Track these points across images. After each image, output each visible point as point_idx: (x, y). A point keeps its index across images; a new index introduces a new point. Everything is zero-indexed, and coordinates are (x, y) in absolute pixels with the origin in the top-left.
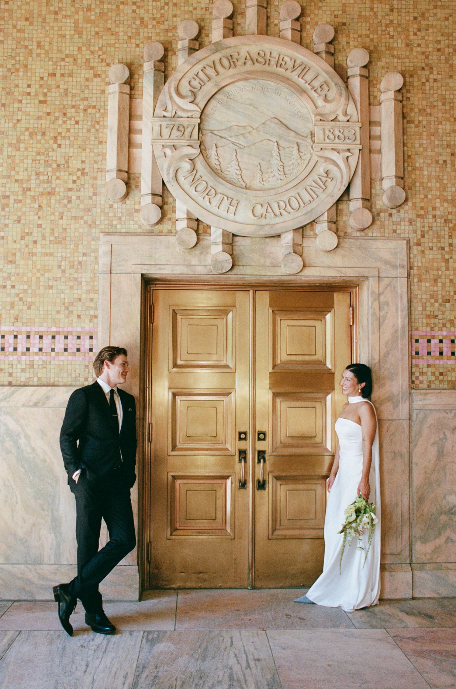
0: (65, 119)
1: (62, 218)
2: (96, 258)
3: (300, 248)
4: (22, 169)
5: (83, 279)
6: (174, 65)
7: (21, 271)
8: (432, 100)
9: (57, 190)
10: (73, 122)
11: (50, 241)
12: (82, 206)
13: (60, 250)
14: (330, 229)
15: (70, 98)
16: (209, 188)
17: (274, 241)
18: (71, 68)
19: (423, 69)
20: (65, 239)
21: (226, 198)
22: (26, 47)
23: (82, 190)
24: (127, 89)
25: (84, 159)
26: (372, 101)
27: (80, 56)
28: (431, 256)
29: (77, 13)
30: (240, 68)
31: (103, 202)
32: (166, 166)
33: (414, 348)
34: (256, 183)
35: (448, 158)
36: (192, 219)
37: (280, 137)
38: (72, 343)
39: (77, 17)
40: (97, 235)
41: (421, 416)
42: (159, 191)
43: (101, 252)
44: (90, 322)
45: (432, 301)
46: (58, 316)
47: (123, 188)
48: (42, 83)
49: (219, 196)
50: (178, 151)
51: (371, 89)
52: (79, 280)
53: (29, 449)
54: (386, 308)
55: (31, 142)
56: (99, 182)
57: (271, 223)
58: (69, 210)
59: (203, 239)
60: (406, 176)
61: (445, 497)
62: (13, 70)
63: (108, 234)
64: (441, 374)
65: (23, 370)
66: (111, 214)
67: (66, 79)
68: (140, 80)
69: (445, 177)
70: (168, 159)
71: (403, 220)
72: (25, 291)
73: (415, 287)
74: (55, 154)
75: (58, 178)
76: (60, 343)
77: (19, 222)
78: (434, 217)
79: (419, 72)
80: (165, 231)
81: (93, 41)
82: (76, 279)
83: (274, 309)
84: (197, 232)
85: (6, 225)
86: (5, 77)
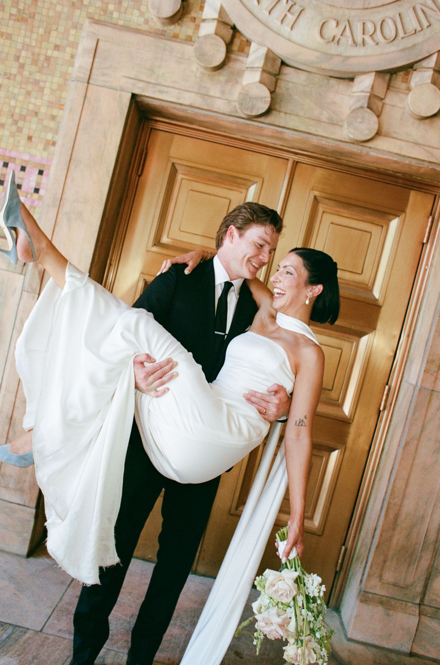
2: (73, 57)
3: (380, 104)
5: (48, 85)
11: (11, 15)
13: (23, 32)
14: (433, 81)
17: (342, 86)
20: (32, 16)
36: (225, 24)
40: (81, 20)
43: (80, 48)
44: (45, 149)
52: (42, 84)
57: (344, 54)
59: (236, 60)
63: (97, 22)
80: (182, 36)
82: (36, 82)
83: (317, 193)
84: (229, 45)
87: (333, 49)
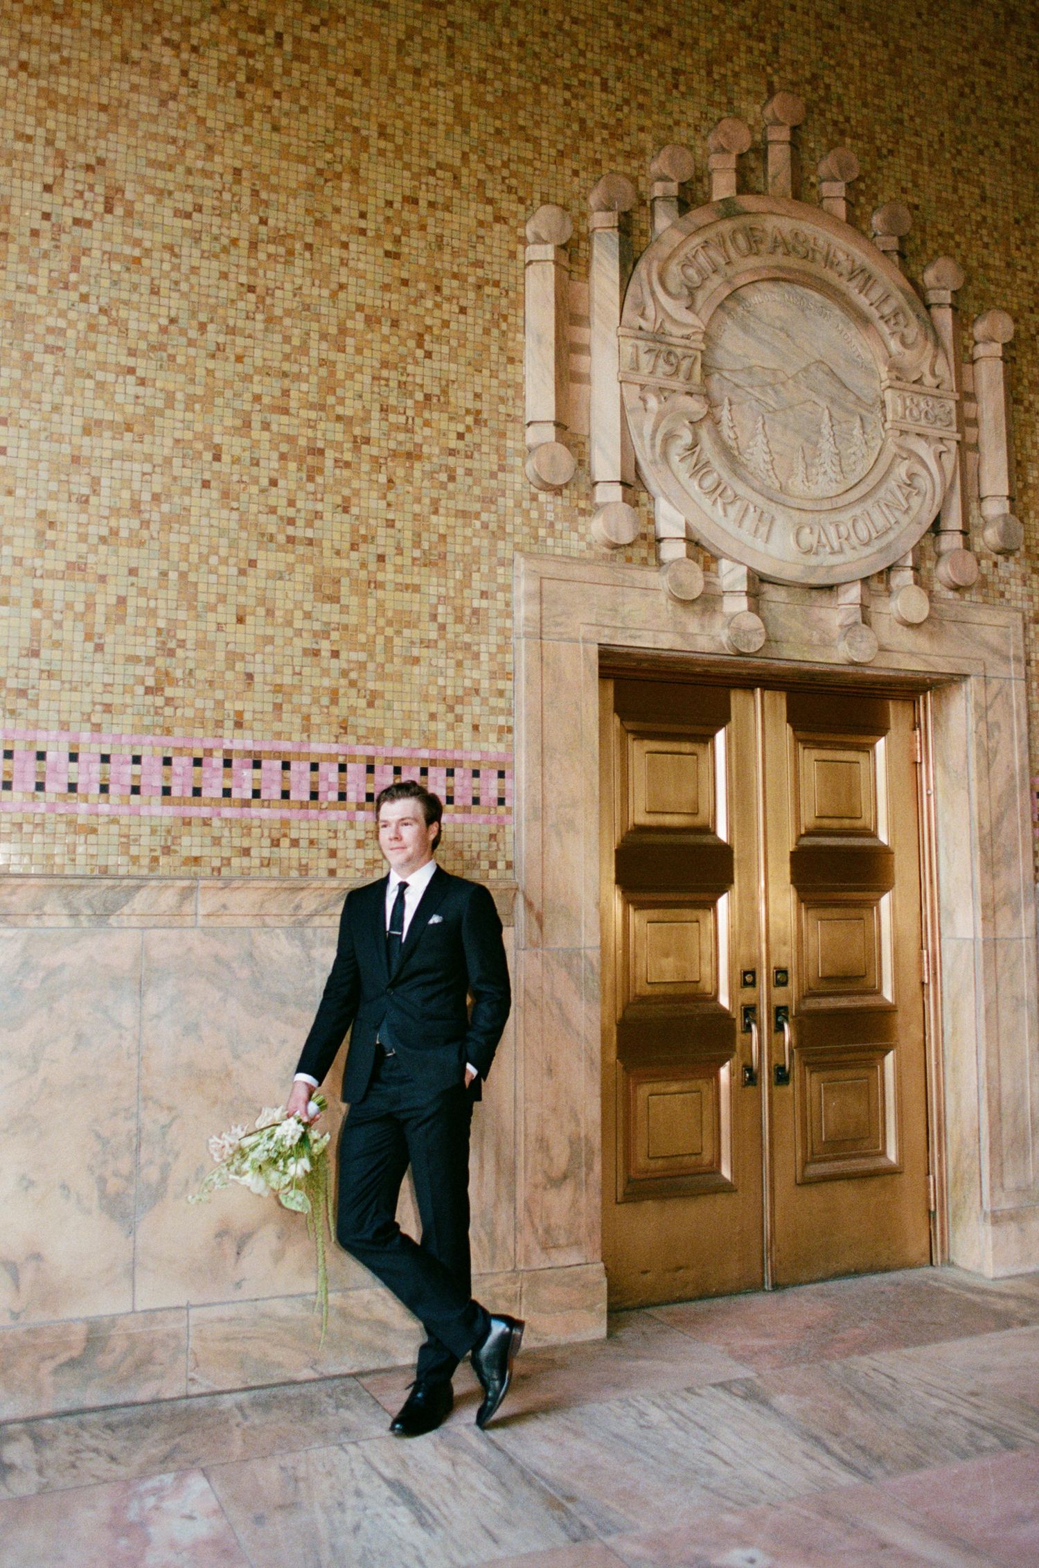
0: (438, 299)
1: (436, 512)
2: (508, 604)
3: (868, 615)
4: (350, 394)
5: (483, 648)
7: (352, 620)
9: (425, 449)
10: (456, 309)
11: (414, 559)
12: (477, 491)
13: (434, 580)
14: (915, 581)
15: (447, 257)
16: (723, 484)
17: (823, 599)
18: (448, 193)
20: (443, 557)
21: (751, 508)
22: (356, 130)
23: (476, 455)
24: (565, 260)
25: (478, 390)
26: (962, 354)
27: (465, 171)
29: (458, 82)
30: (767, 257)
31: (518, 487)
32: (647, 430)
34: (797, 484)
36: (692, 541)
37: (833, 401)
38: (464, 786)
39: (458, 89)
40: (509, 555)
42: (631, 476)
43: (518, 592)
44: (499, 740)
46: (433, 726)
47: (568, 461)
48: (390, 213)
50: (669, 401)
51: (960, 332)
52: (475, 648)
54: (996, 733)
55: (369, 336)
57: (825, 565)
58: (451, 496)
60: (1017, 497)
62: (328, 175)
63: (531, 555)
66: (534, 514)
67: (439, 214)
71: (1013, 575)
72: (362, 666)
74: (419, 370)
75: (427, 423)
76: (438, 786)
77: (346, 510)
80: (636, 559)
81: (490, 145)
82: (467, 646)
85: (318, 515)
86: (311, 187)
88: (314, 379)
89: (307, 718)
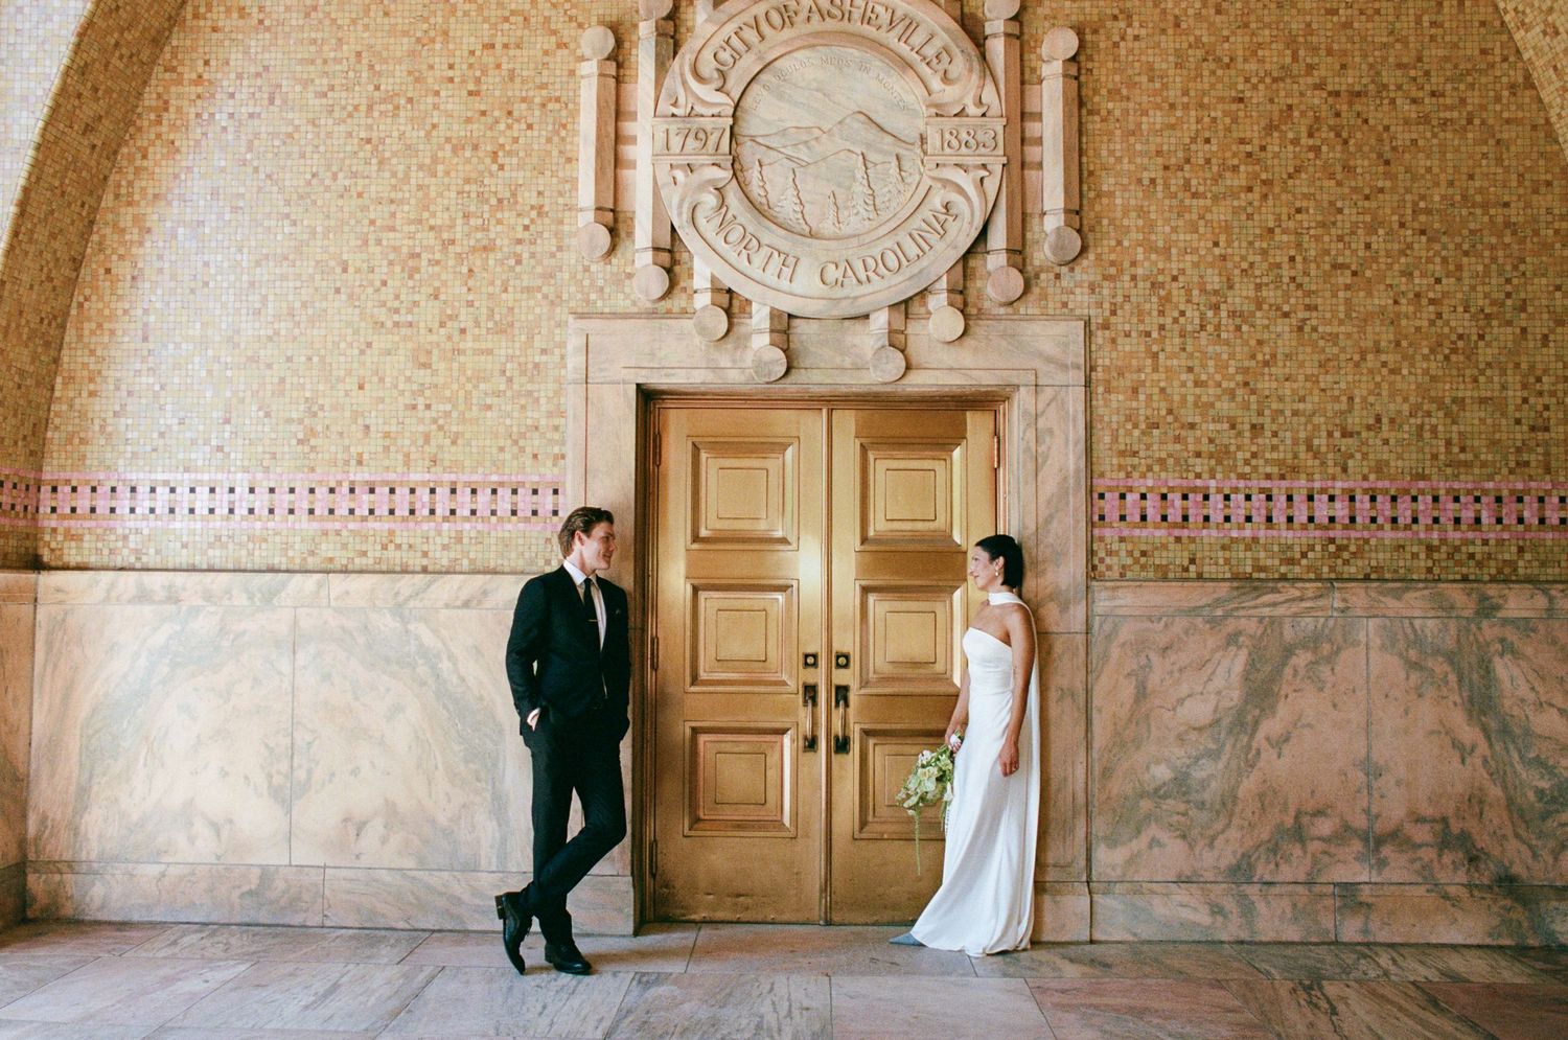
0: (510, 121)
1: (506, 290)
2: (563, 357)
3: (902, 337)
4: (440, 208)
5: (542, 394)
6: (690, 24)
7: (441, 380)
8: (1130, 72)
9: (498, 242)
10: (524, 126)
11: (488, 329)
12: (539, 269)
13: (504, 344)
14: (951, 304)
15: (517, 86)
16: (749, 237)
17: (858, 326)
18: (519, 33)
19: (1115, 18)
20: (512, 325)
21: (776, 254)
23: (539, 241)
24: (611, 68)
25: (541, 189)
26: (1027, 77)
27: (533, 12)
28: (1127, 348)
30: (801, 28)
31: (573, 262)
32: (675, 200)
33: (1096, 509)
34: (828, 227)
35: (1159, 174)
36: (719, 290)
37: (869, 145)
38: (525, 501)
40: (564, 317)
41: (1107, 627)
42: (666, 242)
43: (570, 348)
44: (554, 465)
45: (1129, 426)
46: (501, 456)
47: (604, 237)
48: (472, 60)
49: (765, 251)
50: (695, 174)
51: (1026, 57)
52: (536, 394)
53: (455, 680)
54: (1048, 439)
55: (455, 161)
56: (566, 228)
57: (851, 296)
58: (518, 277)
59: (738, 325)
60: (1086, 208)
61: (1148, 768)
62: (425, 41)
63: (581, 316)
64: (1144, 554)
65: (445, 547)
66: (586, 283)
67: (512, 52)
68: (634, 52)
69: (1153, 208)
70: (680, 188)
71: (1078, 285)
72: (447, 414)
73: (1098, 402)
74: (493, 181)
75: (499, 222)
76: (504, 502)
77: (436, 297)
78: (1134, 278)
79: (1109, 24)
80: (676, 310)
82: (530, 393)
83: (863, 440)
84: (728, 311)
85: (416, 304)
86: (412, 54)
87: (838, 293)
88: (413, 201)
89: (407, 456)
